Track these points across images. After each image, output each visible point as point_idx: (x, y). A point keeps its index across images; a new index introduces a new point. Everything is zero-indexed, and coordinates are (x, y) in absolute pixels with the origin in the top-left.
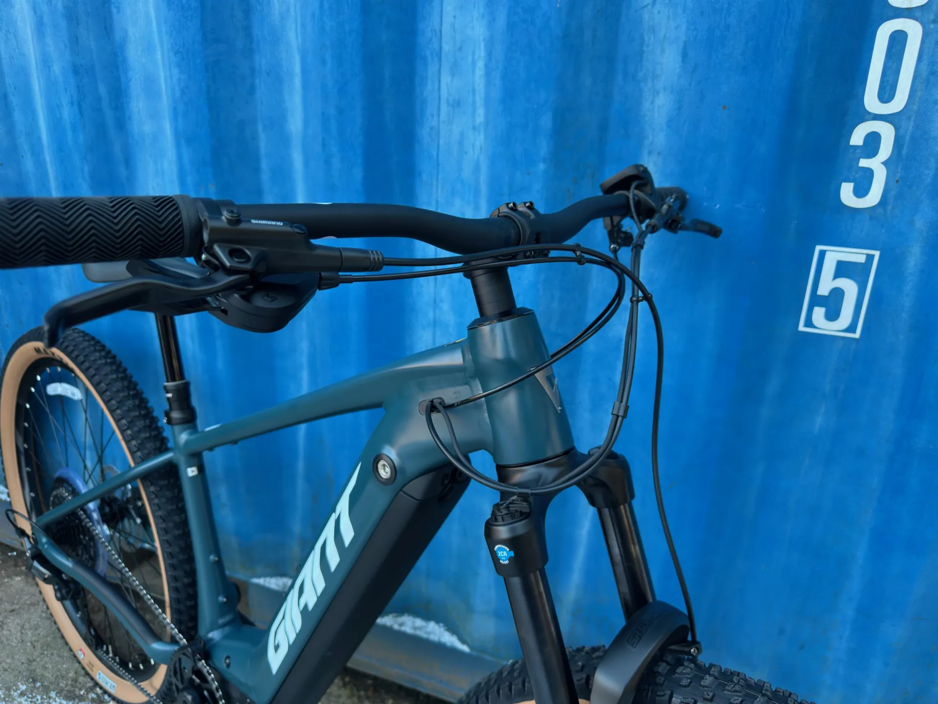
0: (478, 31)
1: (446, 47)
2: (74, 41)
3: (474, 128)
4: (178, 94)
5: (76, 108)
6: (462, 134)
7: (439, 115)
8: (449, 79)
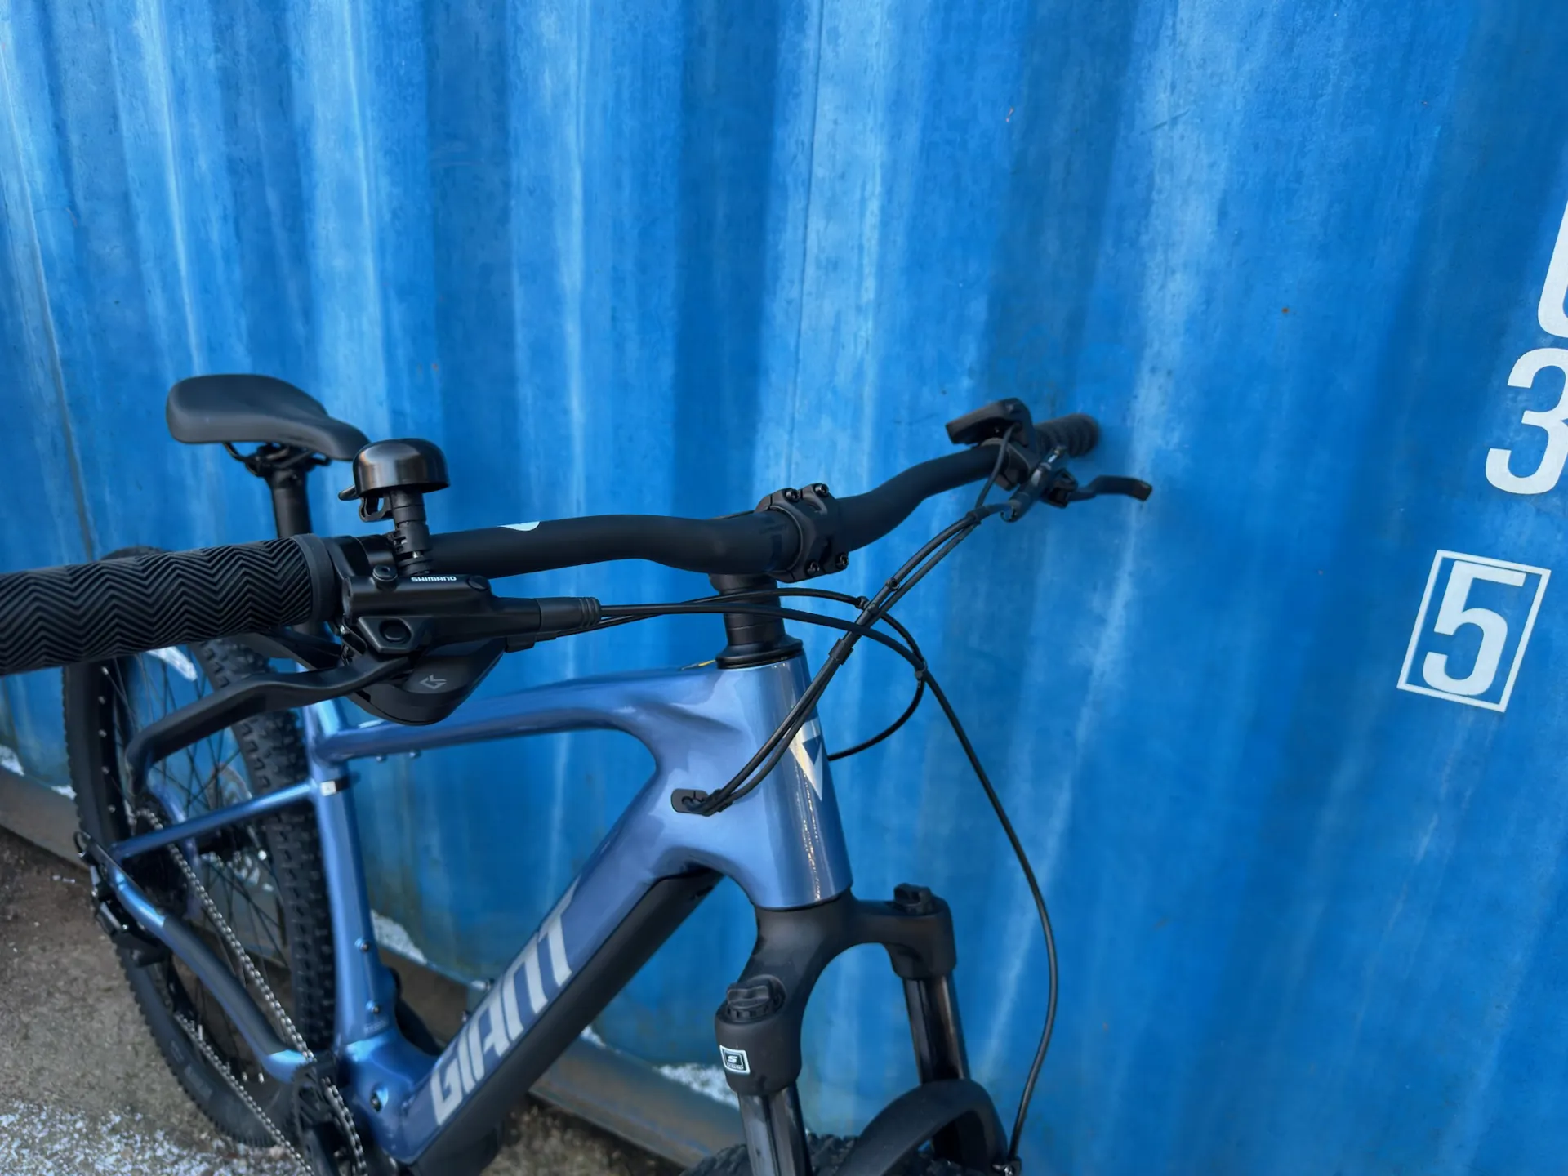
0: (874, 150)
1: (819, 172)
2: (232, 120)
3: (859, 309)
4: (387, 217)
5: (231, 224)
6: (838, 316)
7: (802, 281)
8: (821, 224)
